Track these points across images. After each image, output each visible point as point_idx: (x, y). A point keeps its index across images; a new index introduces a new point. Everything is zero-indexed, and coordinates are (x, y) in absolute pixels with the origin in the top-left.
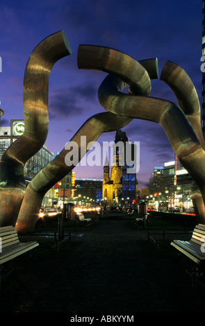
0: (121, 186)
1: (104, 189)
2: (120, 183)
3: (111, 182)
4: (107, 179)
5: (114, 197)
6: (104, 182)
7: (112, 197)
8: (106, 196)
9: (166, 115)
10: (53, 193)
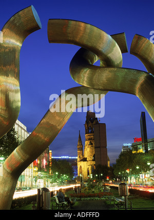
0: (94, 163)
1: (79, 167)
2: (93, 160)
3: (85, 160)
4: (81, 156)
5: (88, 174)
6: (78, 159)
7: (86, 174)
8: (81, 173)
9: (142, 85)
10: (30, 172)
